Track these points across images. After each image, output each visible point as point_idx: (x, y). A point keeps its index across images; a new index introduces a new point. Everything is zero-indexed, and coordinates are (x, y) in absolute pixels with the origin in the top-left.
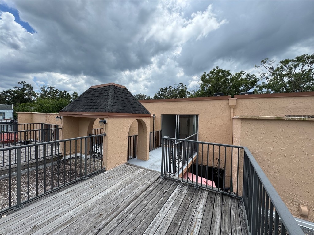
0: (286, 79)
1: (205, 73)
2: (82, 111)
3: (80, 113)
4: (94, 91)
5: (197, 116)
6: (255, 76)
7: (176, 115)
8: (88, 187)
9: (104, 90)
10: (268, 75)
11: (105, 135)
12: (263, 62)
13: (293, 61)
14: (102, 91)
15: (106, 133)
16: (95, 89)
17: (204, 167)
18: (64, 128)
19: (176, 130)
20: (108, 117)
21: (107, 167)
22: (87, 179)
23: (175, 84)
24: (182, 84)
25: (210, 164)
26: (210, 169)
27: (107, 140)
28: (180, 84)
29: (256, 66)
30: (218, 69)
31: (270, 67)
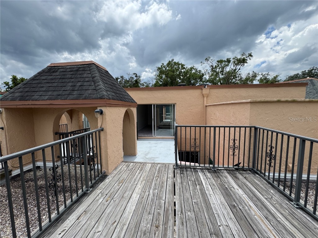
0: (221, 76)
1: (163, 64)
2: (50, 99)
3: (49, 102)
4: (62, 70)
5: (174, 105)
6: (201, 71)
7: (152, 105)
8: (104, 201)
9: (81, 69)
10: (209, 72)
11: (102, 130)
12: (207, 60)
13: (225, 61)
14: (77, 71)
15: (102, 127)
16: (61, 67)
17: (182, 153)
18: (8, 127)
19: (153, 120)
20: (105, 105)
21: (108, 170)
22: (92, 191)
23: (128, 74)
24: (136, 74)
25: (188, 149)
26: (188, 153)
27: (106, 136)
28: (134, 74)
29: (201, 62)
30: (174, 61)
31: (211, 64)
